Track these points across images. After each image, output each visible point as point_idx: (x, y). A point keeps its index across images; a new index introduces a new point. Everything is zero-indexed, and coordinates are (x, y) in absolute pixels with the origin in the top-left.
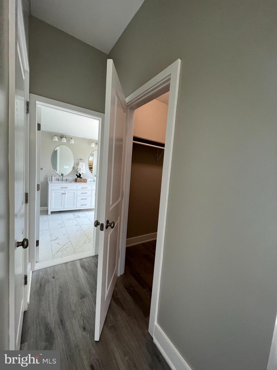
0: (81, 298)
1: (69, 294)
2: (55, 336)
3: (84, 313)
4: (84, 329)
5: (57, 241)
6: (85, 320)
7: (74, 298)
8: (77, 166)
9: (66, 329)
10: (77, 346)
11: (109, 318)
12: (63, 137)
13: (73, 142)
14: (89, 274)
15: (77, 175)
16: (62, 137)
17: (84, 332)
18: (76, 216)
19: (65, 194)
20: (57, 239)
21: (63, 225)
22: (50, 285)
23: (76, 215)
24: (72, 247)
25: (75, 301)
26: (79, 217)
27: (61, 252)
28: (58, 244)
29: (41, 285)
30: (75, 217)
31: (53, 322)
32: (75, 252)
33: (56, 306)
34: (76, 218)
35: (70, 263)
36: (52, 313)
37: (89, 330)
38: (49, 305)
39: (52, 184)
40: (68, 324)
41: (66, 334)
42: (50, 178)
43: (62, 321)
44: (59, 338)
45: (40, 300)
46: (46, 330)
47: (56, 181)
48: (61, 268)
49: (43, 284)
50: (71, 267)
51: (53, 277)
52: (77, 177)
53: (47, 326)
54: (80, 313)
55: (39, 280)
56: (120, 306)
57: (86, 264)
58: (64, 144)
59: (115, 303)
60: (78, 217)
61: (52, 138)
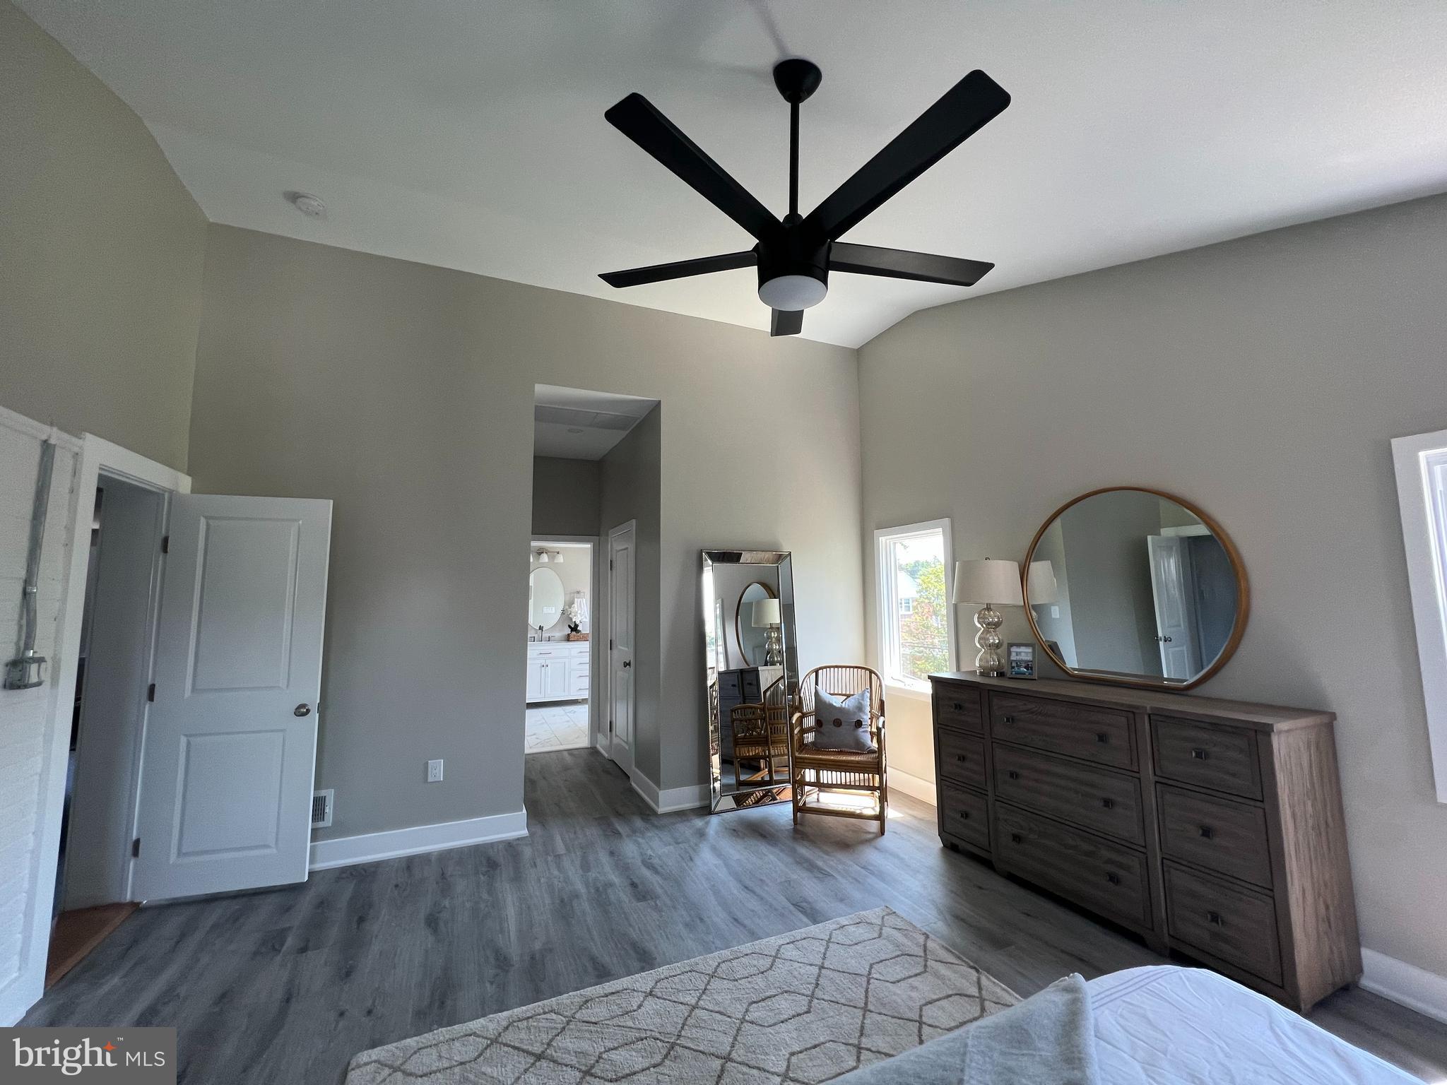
8: (570, 608)
12: (542, 552)
13: (560, 559)
15: (570, 626)
52: (572, 631)
58: (543, 565)
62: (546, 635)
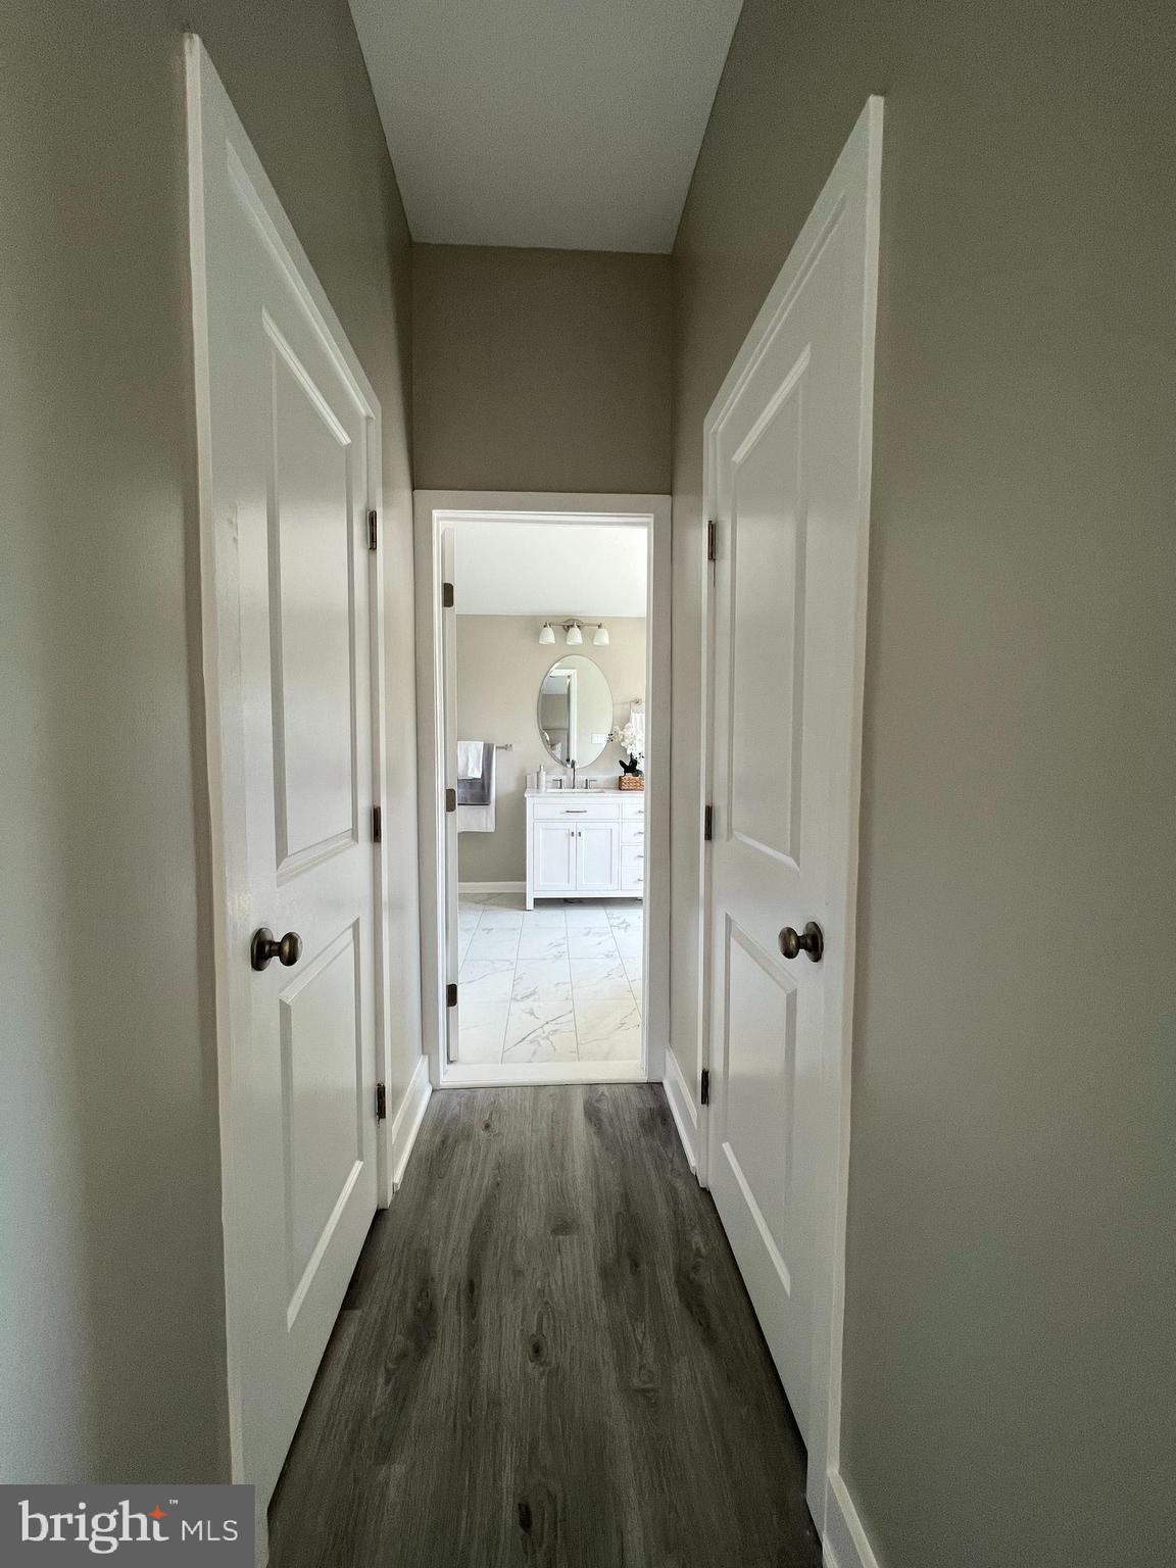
0: (555, 1231)
1: (518, 1201)
2: (439, 1329)
3: (551, 1291)
4: (537, 1350)
5: (529, 1003)
6: (548, 1318)
7: (531, 1223)
8: (622, 729)
9: (477, 1321)
10: (495, 1403)
11: (640, 1353)
12: (572, 626)
13: (604, 638)
14: (607, 1149)
15: (622, 763)
16: (567, 626)
17: (532, 1361)
18: (615, 922)
19: (580, 833)
20: (532, 994)
21: (564, 948)
22: (470, 1148)
23: (618, 918)
24: (574, 1034)
25: (530, 1234)
26: (626, 928)
27: (531, 1042)
28: (532, 1014)
29: (443, 1142)
30: (611, 926)
31: (446, 1278)
32: (577, 1055)
33: (468, 1226)
34: (615, 929)
35: (551, 1091)
36: (451, 1246)
37: (550, 1363)
38: (450, 1215)
39: (536, 800)
40: (487, 1305)
41: (473, 1340)
42: (532, 778)
43: (472, 1287)
44: (448, 1342)
45: (429, 1192)
46: (419, 1298)
47: (553, 788)
48: (519, 1102)
49: (450, 1140)
50: (551, 1105)
51: (487, 1126)
52: (625, 772)
53: (425, 1284)
54: (538, 1284)
55: (446, 1122)
56: (701, 1324)
57: (606, 1107)
58: (574, 651)
59: (680, 1299)
60: (624, 925)
61: (537, 634)
62: (581, 778)
